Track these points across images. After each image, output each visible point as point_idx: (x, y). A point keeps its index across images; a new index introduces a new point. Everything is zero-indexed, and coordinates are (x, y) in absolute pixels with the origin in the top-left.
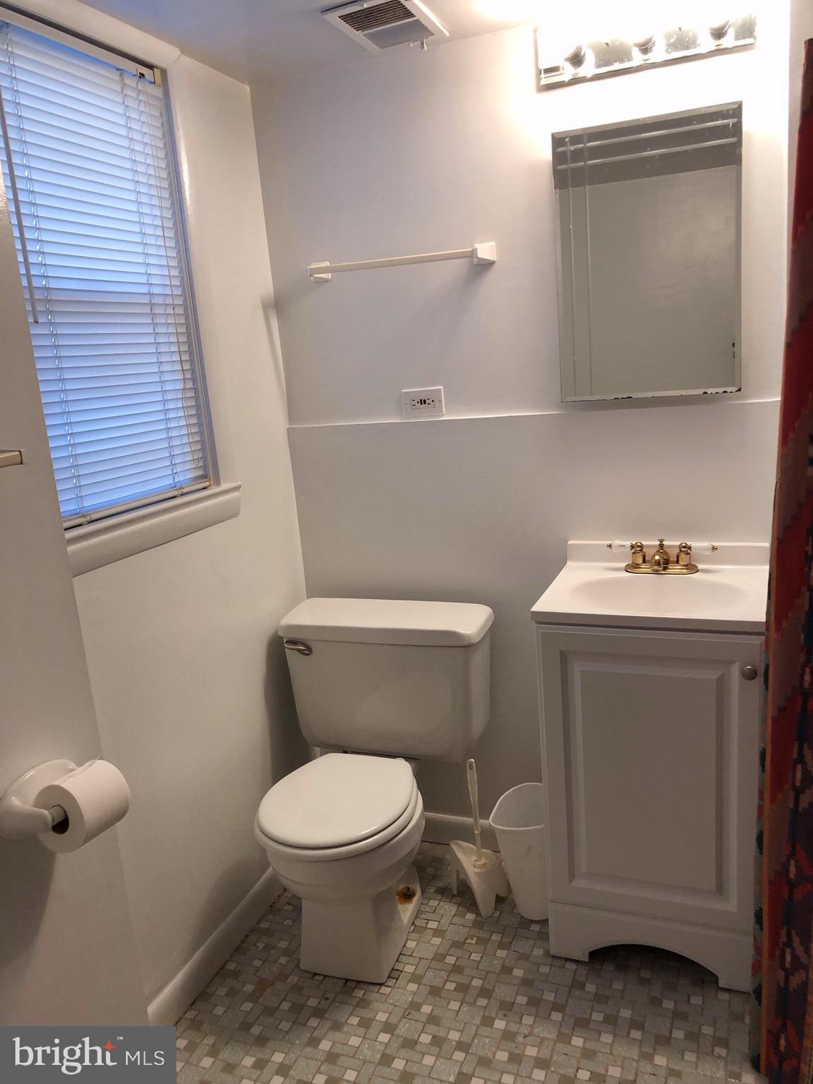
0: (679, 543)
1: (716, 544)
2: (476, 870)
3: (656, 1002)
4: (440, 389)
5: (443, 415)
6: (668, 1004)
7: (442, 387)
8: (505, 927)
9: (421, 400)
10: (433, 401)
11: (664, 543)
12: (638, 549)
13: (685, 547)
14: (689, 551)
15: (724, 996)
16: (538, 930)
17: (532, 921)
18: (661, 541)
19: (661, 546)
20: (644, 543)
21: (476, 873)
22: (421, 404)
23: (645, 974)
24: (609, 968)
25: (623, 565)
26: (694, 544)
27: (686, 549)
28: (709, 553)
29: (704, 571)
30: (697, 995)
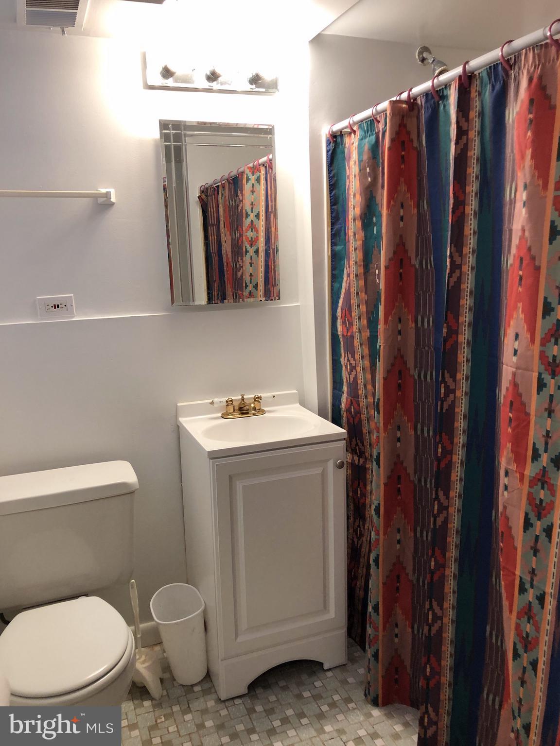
0: (253, 396)
1: (274, 394)
2: (144, 666)
3: (299, 696)
4: (71, 297)
5: (73, 317)
6: (306, 694)
7: (72, 295)
8: (178, 699)
9: (55, 305)
10: (65, 306)
11: (244, 397)
12: (229, 403)
13: (258, 398)
14: (260, 400)
15: (329, 674)
16: (201, 689)
17: (192, 686)
18: (243, 396)
19: (243, 399)
20: (233, 398)
21: (145, 668)
22: (55, 308)
23: (282, 683)
24: (259, 691)
25: (220, 415)
26: (263, 395)
27: (257, 399)
28: (271, 399)
29: (269, 412)
30: (317, 681)
